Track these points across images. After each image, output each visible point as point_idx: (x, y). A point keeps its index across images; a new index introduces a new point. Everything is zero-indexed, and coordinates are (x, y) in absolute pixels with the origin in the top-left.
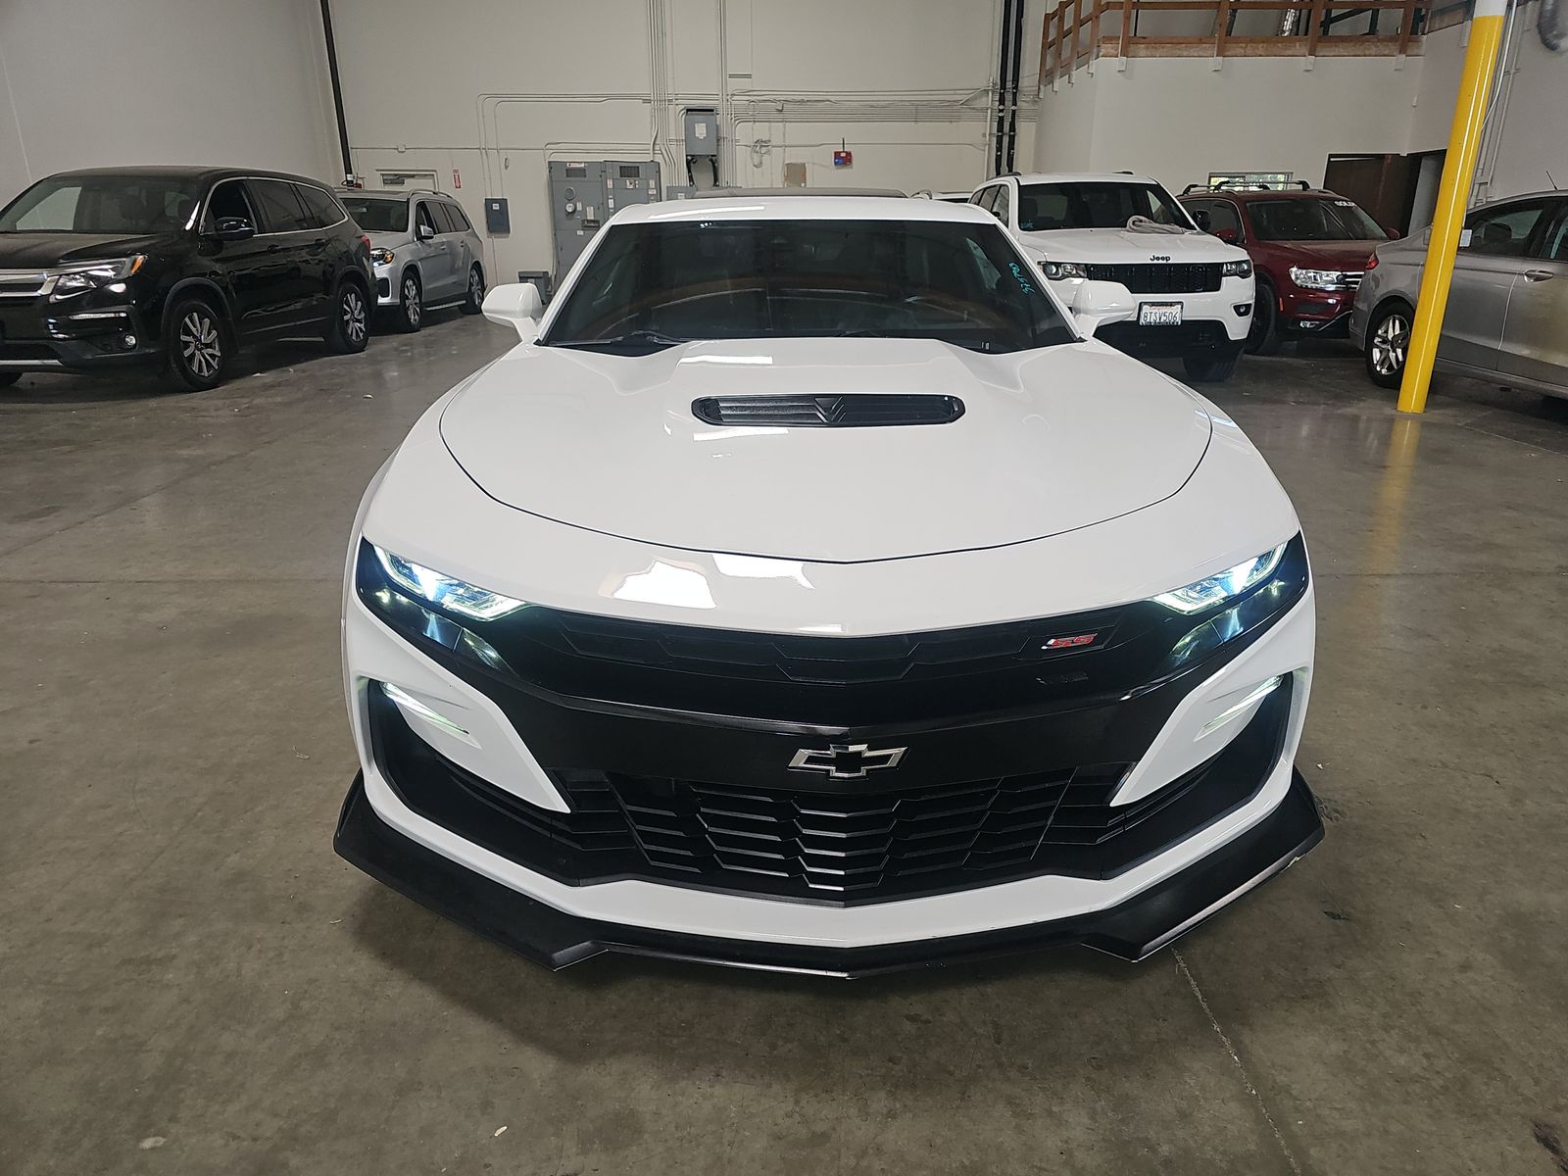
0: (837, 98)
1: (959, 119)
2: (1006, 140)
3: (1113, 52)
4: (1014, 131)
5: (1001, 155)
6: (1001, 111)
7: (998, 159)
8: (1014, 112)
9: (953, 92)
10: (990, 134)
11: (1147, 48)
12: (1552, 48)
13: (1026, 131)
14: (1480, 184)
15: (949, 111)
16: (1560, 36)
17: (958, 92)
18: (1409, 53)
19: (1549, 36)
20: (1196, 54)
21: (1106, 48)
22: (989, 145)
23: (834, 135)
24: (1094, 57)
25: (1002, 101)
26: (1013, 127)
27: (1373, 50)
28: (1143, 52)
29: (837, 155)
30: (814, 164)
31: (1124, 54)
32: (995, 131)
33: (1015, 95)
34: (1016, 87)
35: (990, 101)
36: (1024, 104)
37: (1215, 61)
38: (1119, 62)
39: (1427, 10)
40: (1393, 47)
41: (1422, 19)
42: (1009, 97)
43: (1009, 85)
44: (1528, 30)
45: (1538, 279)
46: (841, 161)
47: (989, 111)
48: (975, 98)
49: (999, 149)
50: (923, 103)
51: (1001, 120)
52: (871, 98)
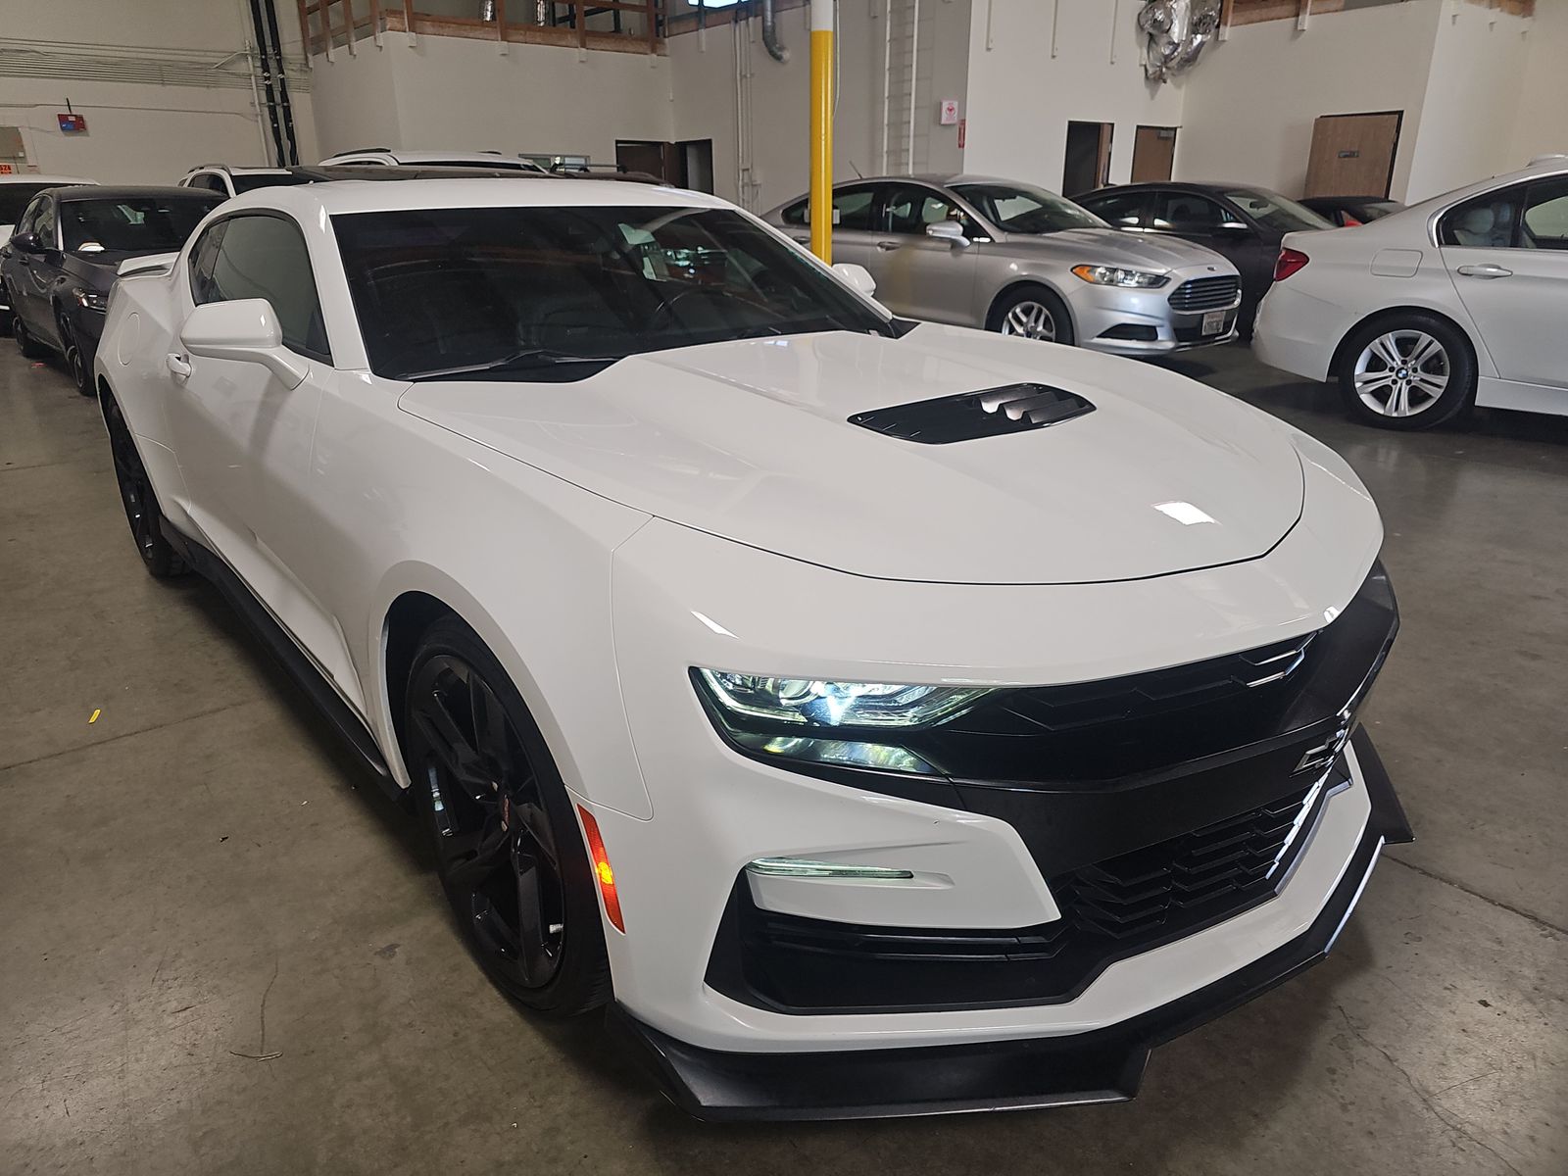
0: (49, 49)
1: (217, 85)
2: (280, 111)
3: (399, 26)
4: (288, 101)
5: (278, 127)
6: (267, 78)
7: (276, 132)
8: (282, 80)
9: (203, 53)
10: (260, 104)
11: (433, 26)
12: (778, 58)
13: (300, 103)
14: (744, 170)
15: (199, 73)
16: (782, 49)
17: (208, 54)
18: (659, 53)
19: (774, 49)
20: (481, 37)
21: (391, 22)
22: (262, 115)
23: (56, 94)
24: (380, 30)
25: (265, 68)
26: (285, 97)
27: (631, 48)
28: (430, 29)
29: (62, 118)
30: (31, 128)
31: (412, 29)
32: (264, 99)
33: (279, 62)
34: (279, 53)
35: (251, 66)
36: (290, 73)
37: (500, 46)
38: (407, 38)
39: (664, 16)
40: (645, 47)
41: (660, 23)
42: (273, 64)
43: (270, 50)
44: (753, 42)
45: (888, 249)
46: (70, 126)
47: (253, 77)
48: (232, 62)
49: (274, 120)
50: (170, 63)
51: (269, 90)
52: (98, 53)
